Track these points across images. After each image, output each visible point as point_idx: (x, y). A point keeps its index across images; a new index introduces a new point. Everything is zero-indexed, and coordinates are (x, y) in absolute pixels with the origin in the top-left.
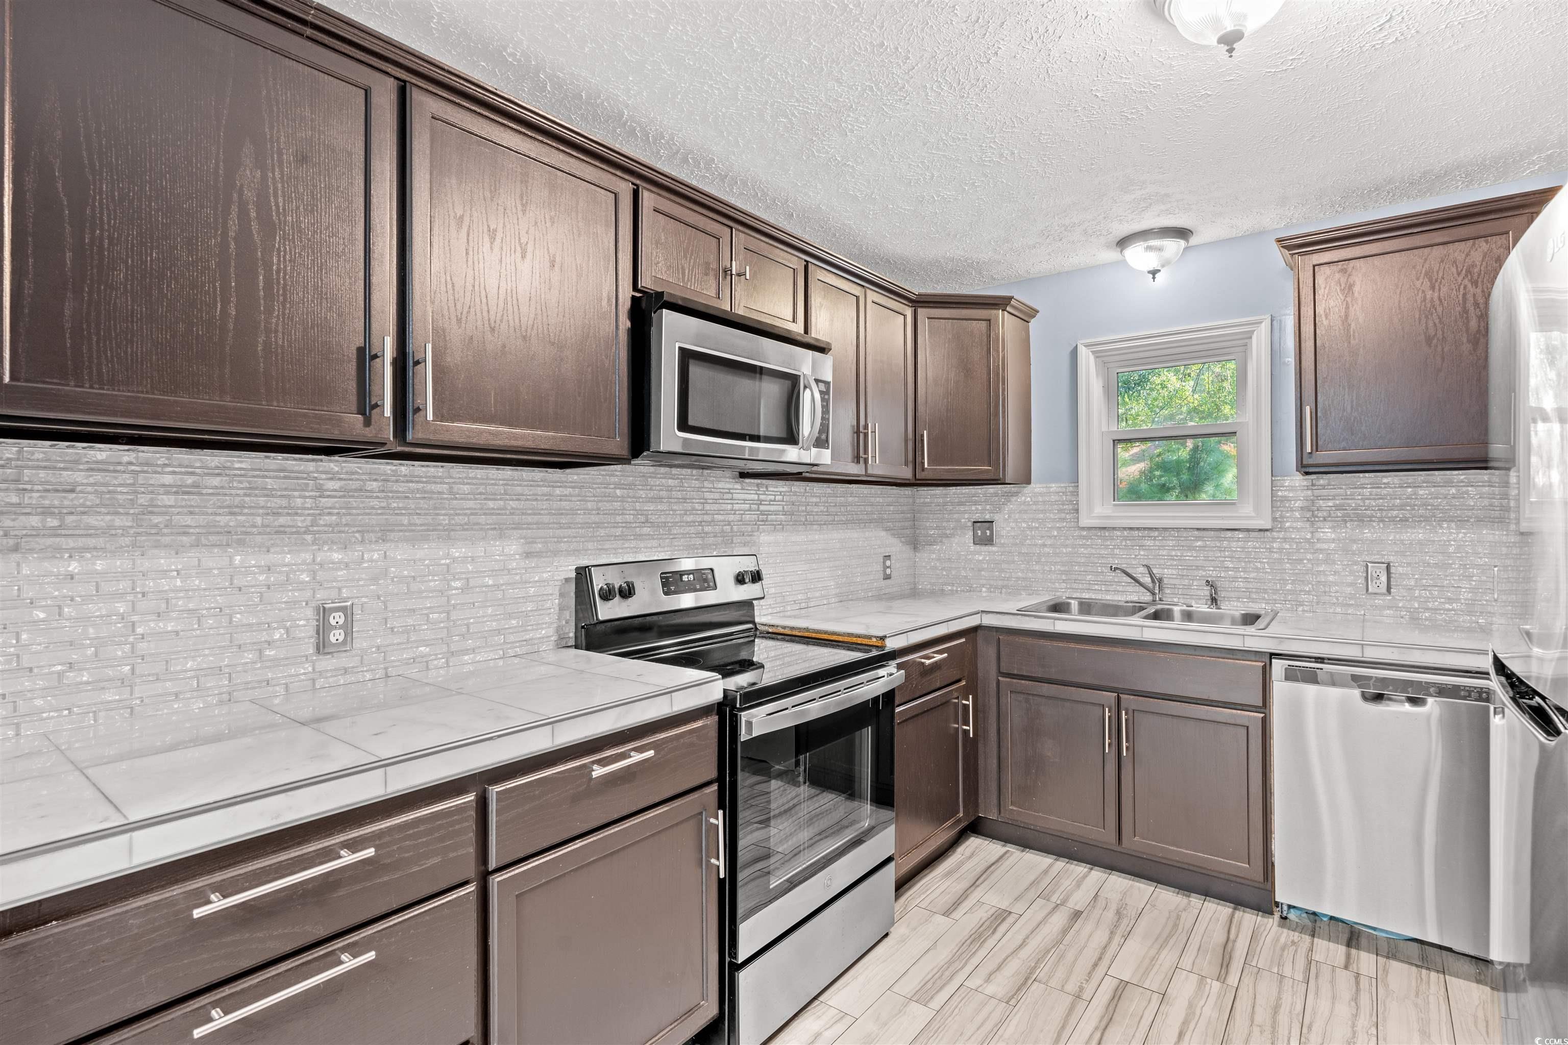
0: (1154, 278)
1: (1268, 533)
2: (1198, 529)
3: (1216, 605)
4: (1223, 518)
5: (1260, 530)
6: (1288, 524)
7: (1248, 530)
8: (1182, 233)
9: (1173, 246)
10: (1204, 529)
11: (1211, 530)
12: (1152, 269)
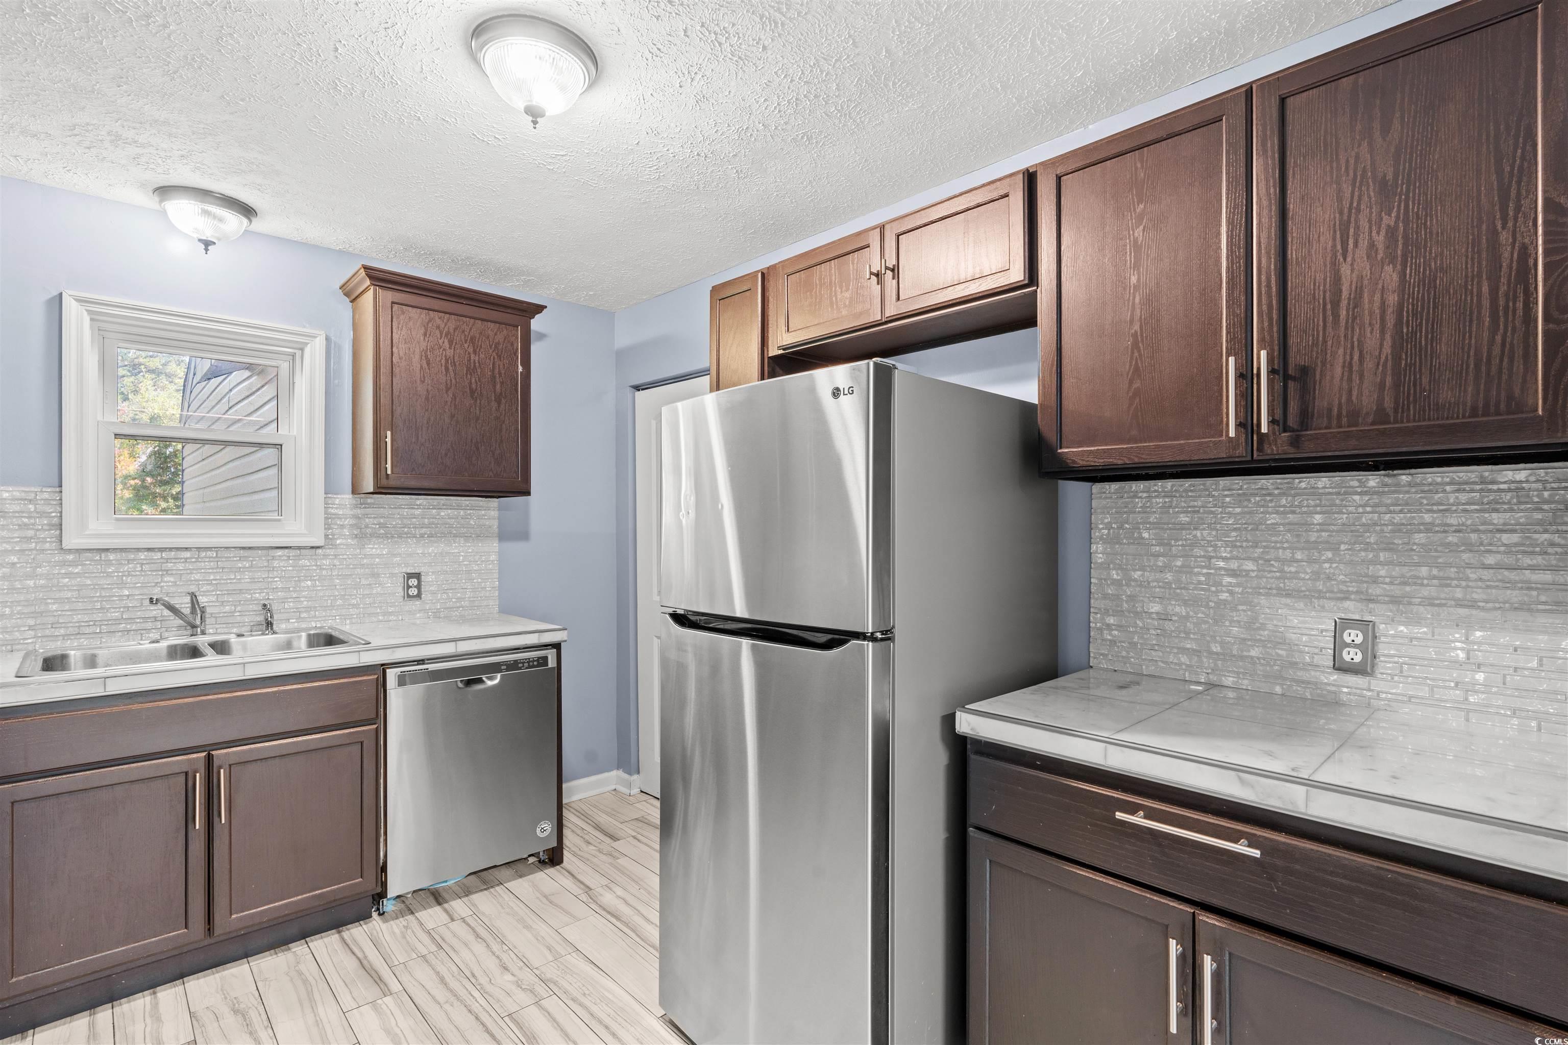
0: (206, 250)
1: (319, 551)
2: (244, 548)
3: (272, 629)
4: (272, 535)
5: (312, 548)
6: (338, 542)
7: (299, 548)
8: (247, 211)
9: (233, 221)
10: (250, 548)
11: (258, 548)
12: (204, 238)
